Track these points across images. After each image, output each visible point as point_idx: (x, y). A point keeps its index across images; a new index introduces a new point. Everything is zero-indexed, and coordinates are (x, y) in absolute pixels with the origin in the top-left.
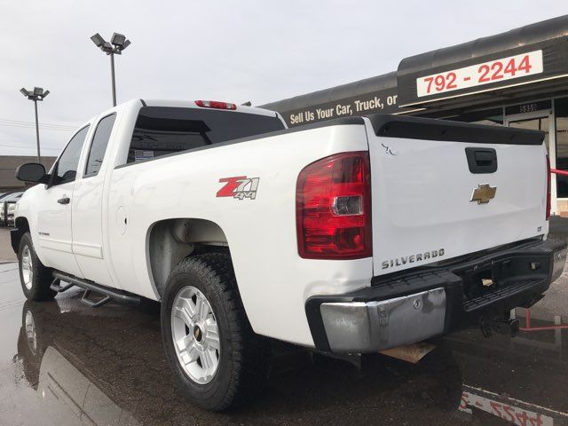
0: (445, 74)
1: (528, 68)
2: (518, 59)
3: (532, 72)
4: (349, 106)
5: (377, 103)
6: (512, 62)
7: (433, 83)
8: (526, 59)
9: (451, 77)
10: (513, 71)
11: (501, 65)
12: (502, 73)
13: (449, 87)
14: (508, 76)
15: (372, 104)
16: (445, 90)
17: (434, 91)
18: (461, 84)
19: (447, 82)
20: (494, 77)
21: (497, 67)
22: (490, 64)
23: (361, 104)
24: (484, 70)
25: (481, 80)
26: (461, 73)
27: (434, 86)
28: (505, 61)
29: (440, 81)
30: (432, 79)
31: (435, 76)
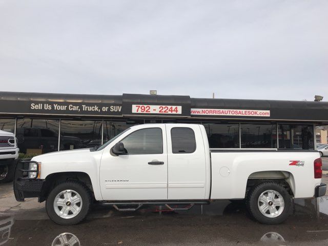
0: (145, 106)
1: (177, 111)
2: (174, 107)
3: (178, 113)
4: (77, 107)
5: (96, 109)
6: (172, 108)
7: (140, 108)
8: (176, 108)
9: (148, 108)
10: (172, 111)
11: (168, 108)
12: (168, 111)
13: (147, 111)
14: (170, 113)
15: (93, 109)
16: (145, 112)
17: (140, 112)
18: (152, 111)
19: (146, 109)
20: (165, 112)
21: (166, 108)
22: (164, 106)
23: (86, 107)
24: (161, 108)
25: (160, 112)
26: (152, 107)
27: (140, 109)
28: (169, 107)
29: (143, 108)
30: (139, 107)
31: (141, 106)
